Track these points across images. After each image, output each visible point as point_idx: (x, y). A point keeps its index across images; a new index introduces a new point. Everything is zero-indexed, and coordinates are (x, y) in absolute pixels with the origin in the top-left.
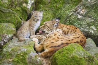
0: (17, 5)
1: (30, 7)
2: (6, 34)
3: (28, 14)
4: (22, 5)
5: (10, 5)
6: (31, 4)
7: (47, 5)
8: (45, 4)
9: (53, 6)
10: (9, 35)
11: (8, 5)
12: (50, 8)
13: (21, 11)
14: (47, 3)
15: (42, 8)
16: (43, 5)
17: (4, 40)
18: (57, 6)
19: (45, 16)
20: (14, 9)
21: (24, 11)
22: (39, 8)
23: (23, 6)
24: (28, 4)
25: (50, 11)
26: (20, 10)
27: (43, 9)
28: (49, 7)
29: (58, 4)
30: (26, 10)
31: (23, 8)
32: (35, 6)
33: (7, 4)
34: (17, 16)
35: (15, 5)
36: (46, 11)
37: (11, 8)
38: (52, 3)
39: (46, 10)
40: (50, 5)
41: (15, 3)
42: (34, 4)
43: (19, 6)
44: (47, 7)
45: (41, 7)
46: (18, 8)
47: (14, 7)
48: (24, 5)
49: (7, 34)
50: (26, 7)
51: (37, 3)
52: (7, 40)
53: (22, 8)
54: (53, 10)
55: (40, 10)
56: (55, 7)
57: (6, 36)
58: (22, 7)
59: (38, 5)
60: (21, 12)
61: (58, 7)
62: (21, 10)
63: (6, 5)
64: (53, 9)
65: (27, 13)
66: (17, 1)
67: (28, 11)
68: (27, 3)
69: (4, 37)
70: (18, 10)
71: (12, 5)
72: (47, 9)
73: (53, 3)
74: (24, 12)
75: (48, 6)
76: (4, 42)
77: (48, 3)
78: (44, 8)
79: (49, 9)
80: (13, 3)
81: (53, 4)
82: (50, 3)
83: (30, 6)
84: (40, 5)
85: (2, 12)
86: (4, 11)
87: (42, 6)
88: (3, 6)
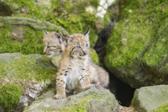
0: (71, 11)
1: (105, 15)
2: (34, 81)
3: (99, 32)
4: (84, 9)
5: (55, 10)
6: (106, 6)
7: (142, 8)
8: (138, 7)
9: (155, 12)
10: (43, 83)
11: (51, 11)
12: (148, 16)
13: (80, 24)
14: (142, 5)
15: (131, 16)
16: (132, 9)
17: (31, 95)
18: (161, 11)
19: (135, 35)
20: (64, 20)
21: (90, 24)
22: (124, 17)
23: (87, 13)
24: (99, 8)
25: (147, 22)
26: (78, 23)
27: (132, 19)
28: (145, 14)
29: (165, 5)
30: (92, 22)
31: (86, 17)
32: (117, 11)
33: (47, 8)
35: (67, 10)
36: (139, 24)
37: (57, 18)
38: (152, 5)
39: (139, 22)
40: (148, 9)
41: (68, 7)
43: (78, 14)
44: (141, 13)
45: (129, 13)
46: (74, 18)
47: (64, 16)
48: (90, 9)
49: (38, 80)
50: (94, 15)
52: (38, 94)
53: (84, 17)
54: (153, 21)
55: (127, 21)
56: (159, 13)
57: (35, 85)
58: (83, 14)
60: (81, 27)
61: (165, 13)
62: (82, 22)
63: (46, 12)
64: (153, 17)
65: (95, 28)
66: (73, 2)
67: (99, 23)
68: (95, 4)
69: (29, 87)
70: (73, 23)
71: (58, 12)
72: (141, 17)
73: (155, 2)
74: (89, 26)
75: (143, 11)
76: (30, 98)
77: (144, 4)
78: (135, 16)
79: (145, 17)
80: (62, 5)
81: (156, 5)
82: (148, 3)
83: (104, 12)
84: (126, 9)
85: (32, 28)
86: (36, 26)
87: (130, 11)
88: (39, 14)
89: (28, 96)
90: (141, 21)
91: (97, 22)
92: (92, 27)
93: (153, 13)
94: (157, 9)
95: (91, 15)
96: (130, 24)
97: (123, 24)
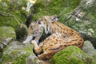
0: (16, 9)
1: (29, 11)
2: (5, 38)
3: (27, 17)
4: (21, 8)
5: (9, 8)
6: (30, 7)
7: (46, 8)
8: (44, 8)
9: (52, 10)
10: (9, 39)
11: (8, 9)
12: (49, 11)
14: (46, 7)
15: (41, 12)
16: (41, 8)
17: (4, 43)
18: (55, 9)
20: (14, 12)
21: (23, 14)
22: (37, 12)
23: (22, 10)
24: (27, 8)
25: (49, 14)
26: (19, 14)
28: (48, 10)
29: (57, 7)
30: (25, 13)
32: (33, 9)
33: (6, 7)
34: (16, 20)
35: (14, 8)
36: (45, 15)
37: (10, 12)
38: (50, 7)
40: (48, 8)
41: (14, 7)
42: (33, 8)
43: (18, 10)
44: (46, 10)
45: (40, 10)
46: (17, 12)
47: (13, 11)
48: (23, 8)
49: (7, 37)
50: (25, 11)
51: (36, 6)
52: (7, 43)
53: (21, 12)
54: (51, 14)
55: (39, 13)
56: (54, 10)
57: (6, 39)
58: (21, 10)
59: (37, 8)
60: (20, 16)
61: (57, 10)
62: (20, 13)
63: (6, 9)
64: (51, 12)
65: (26, 16)
66: (17, 5)
67: (27, 14)
68: (26, 6)
69: (3, 40)
70: (17, 14)
71: (11, 9)
72: (45, 12)
73: (51, 6)
74: (23, 15)
75: (47, 9)
77: (47, 6)
78: (43, 11)
79: (48, 12)
80: (12, 6)
81: (52, 7)
82: (48, 6)
83: (29, 9)
84: (38, 8)
85: (2, 16)
86: (3, 15)
87: (40, 9)
88: (3, 10)
89: (3, 44)
90: (46, 13)
91: (26, 13)
92: (24, 15)
93: (51, 10)
94: (53, 8)
95: (24, 11)
96: (41, 15)
97: (38, 15)
